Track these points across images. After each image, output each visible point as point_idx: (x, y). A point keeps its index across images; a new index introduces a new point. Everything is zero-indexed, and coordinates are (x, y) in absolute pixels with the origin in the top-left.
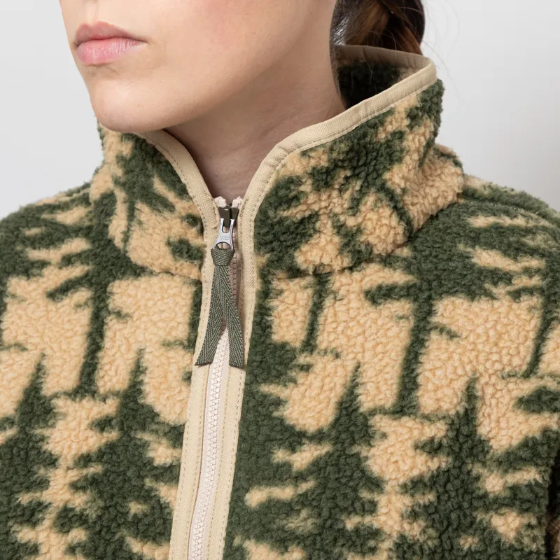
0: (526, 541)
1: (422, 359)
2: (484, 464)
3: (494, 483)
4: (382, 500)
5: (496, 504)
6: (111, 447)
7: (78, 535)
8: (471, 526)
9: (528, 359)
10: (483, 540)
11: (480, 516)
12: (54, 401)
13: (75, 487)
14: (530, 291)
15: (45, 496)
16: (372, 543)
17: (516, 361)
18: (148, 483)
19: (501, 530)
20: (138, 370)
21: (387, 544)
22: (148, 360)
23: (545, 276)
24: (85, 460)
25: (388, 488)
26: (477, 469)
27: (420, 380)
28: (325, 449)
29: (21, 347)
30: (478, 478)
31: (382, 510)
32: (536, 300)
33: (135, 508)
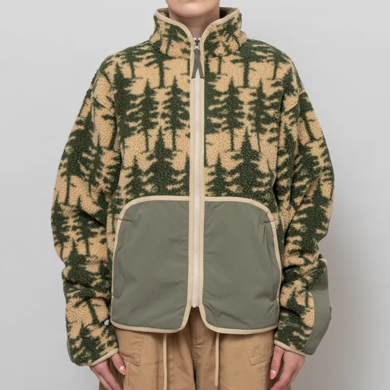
0: (276, 116)
1: (249, 75)
2: (265, 99)
3: (267, 103)
4: (244, 106)
5: (269, 108)
6: (172, 98)
7: (168, 119)
8: (263, 113)
9: (273, 75)
10: (266, 116)
11: (265, 111)
12: (154, 90)
13: (165, 108)
14: (271, 60)
15: (157, 111)
16: (243, 115)
17: (270, 76)
18: (182, 106)
19: (270, 113)
20: (175, 80)
21: (246, 116)
22: (177, 78)
23: (274, 57)
24: (165, 102)
25: (245, 103)
26: (263, 100)
27: (249, 80)
28: (227, 96)
29: (142, 78)
30: (264, 102)
31: (244, 108)
32: (273, 62)
33: (180, 112)
